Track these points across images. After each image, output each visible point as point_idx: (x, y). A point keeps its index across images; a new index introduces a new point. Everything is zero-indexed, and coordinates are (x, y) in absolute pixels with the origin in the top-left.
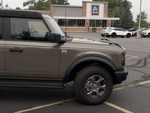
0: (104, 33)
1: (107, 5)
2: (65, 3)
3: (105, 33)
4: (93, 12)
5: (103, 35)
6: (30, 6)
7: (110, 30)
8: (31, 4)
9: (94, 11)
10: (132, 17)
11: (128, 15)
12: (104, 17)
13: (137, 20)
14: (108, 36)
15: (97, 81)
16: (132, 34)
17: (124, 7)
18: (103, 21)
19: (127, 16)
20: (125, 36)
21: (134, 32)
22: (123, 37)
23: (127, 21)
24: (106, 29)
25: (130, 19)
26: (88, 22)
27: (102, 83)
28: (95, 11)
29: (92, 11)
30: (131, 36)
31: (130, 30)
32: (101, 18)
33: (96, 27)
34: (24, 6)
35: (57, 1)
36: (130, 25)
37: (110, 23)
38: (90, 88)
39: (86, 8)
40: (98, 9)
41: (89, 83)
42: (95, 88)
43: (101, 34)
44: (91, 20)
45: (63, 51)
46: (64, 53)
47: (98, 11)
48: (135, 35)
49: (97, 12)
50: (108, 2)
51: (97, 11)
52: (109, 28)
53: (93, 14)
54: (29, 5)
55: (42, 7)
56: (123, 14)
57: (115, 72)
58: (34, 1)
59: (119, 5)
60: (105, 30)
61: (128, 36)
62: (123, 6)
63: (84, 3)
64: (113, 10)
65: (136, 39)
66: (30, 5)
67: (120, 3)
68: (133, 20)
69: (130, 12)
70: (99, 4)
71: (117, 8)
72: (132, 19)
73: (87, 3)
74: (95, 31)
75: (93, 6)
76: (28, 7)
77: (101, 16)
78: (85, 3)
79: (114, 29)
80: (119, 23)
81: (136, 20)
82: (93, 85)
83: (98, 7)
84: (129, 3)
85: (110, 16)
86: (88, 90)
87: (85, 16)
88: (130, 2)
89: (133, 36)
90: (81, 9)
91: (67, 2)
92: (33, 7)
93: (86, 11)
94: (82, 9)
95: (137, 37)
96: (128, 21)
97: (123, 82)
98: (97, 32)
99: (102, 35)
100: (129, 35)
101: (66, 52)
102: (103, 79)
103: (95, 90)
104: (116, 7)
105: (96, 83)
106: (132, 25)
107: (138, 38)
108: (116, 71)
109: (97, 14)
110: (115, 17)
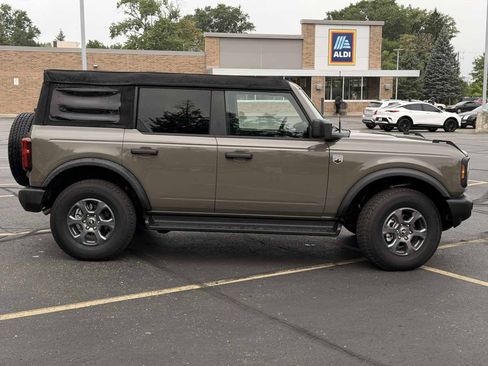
0: (375, 117)
1: (379, 31)
2: (239, 24)
3: (377, 119)
4: (336, 55)
5: (370, 126)
6: (132, 37)
7: (391, 109)
8: (134, 29)
9: (338, 51)
10: (457, 64)
11: (445, 58)
12: (370, 68)
13: (473, 74)
14: (387, 127)
15: (407, 219)
16: (462, 120)
17: (430, 36)
18: (368, 80)
19: (442, 64)
20: (441, 127)
21: (467, 115)
22: (432, 128)
23: (440, 80)
24: (379, 105)
25: (452, 74)
26: (320, 86)
27: (418, 225)
28: (343, 50)
29: (333, 52)
30: (458, 127)
31: (453, 107)
32: (362, 71)
33: (346, 101)
34: (113, 36)
35: (215, 18)
36: (453, 91)
37: (389, 86)
38: (393, 235)
39: (314, 40)
40: (351, 45)
41: (391, 224)
42: (403, 235)
43: (364, 121)
44: (328, 79)
45: (335, 158)
46: (337, 161)
47: (351, 50)
48: (471, 122)
49: (348, 54)
50: (383, 23)
51: (347, 50)
52: (390, 104)
53: (334, 60)
54: (128, 33)
55: (169, 39)
56: (429, 56)
57: (448, 201)
58: (143, 21)
59: (415, 28)
60: (376, 109)
61: (450, 125)
62: (426, 31)
63: (309, 25)
64: (394, 43)
65: (474, 137)
66: (133, 34)
67: (418, 20)
68: (460, 76)
69: (450, 49)
70: (355, 28)
71: (407, 37)
72: (458, 72)
73: (316, 26)
74: (344, 113)
75: (335, 36)
76: (126, 39)
77: (361, 67)
78: (310, 27)
79: (406, 107)
80: (415, 85)
81: (471, 77)
82: (398, 228)
83: (350, 37)
84: (446, 20)
85: (387, 63)
86: (389, 240)
87: (311, 65)
88: (450, 18)
89: (464, 126)
90: (299, 44)
91: (248, 20)
92: (141, 38)
93: (314, 51)
94: (301, 43)
95: (476, 130)
96: (445, 80)
97: (463, 222)
98: (348, 114)
99: (368, 125)
100: (451, 123)
101: (341, 158)
102: (421, 216)
103: (403, 240)
104: (406, 35)
105: (405, 225)
106: (456, 91)
107: (479, 133)
108: (448, 198)
109: (349, 60)
110: (404, 66)
